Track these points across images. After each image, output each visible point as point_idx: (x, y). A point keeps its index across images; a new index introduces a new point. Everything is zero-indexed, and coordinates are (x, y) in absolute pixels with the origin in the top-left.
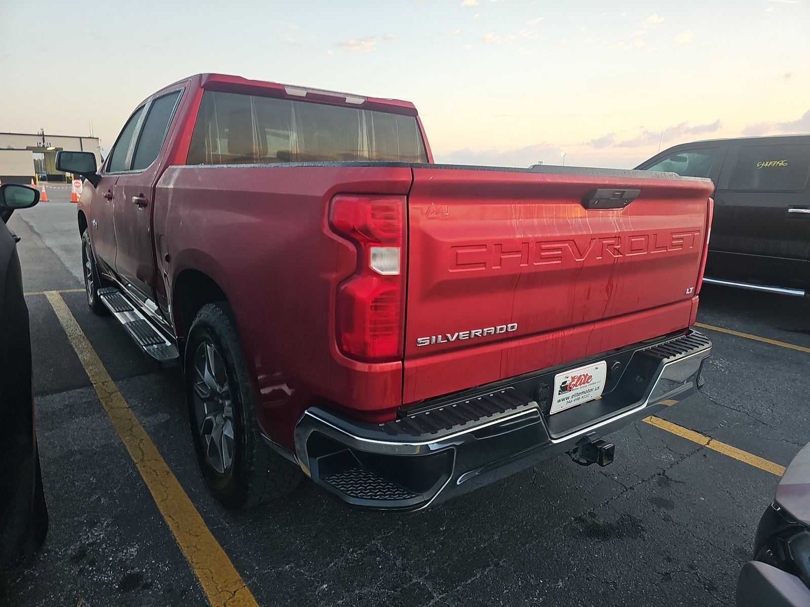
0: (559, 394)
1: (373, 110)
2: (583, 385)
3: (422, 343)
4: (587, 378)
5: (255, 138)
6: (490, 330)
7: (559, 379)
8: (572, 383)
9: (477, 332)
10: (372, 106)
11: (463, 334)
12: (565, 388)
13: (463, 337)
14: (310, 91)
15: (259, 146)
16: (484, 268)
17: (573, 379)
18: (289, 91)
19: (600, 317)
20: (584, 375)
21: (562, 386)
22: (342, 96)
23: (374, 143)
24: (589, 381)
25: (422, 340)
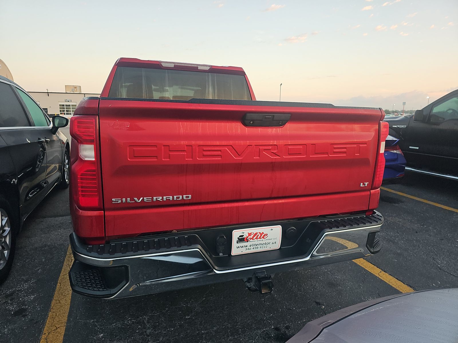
0: (237, 243)
1: (216, 73)
2: (259, 239)
3: (115, 202)
4: (263, 236)
5: (144, 90)
6: (169, 197)
7: (236, 234)
8: (249, 237)
9: (159, 198)
10: (214, 70)
11: (147, 199)
12: (241, 239)
13: (147, 200)
14: (176, 64)
15: (146, 94)
16: (156, 160)
17: (250, 234)
18: (164, 65)
19: (269, 196)
20: (260, 233)
21: (240, 238)
22: (196, 66)
23: (216, 91)
24: (265, 237)
25: (115, 200)
